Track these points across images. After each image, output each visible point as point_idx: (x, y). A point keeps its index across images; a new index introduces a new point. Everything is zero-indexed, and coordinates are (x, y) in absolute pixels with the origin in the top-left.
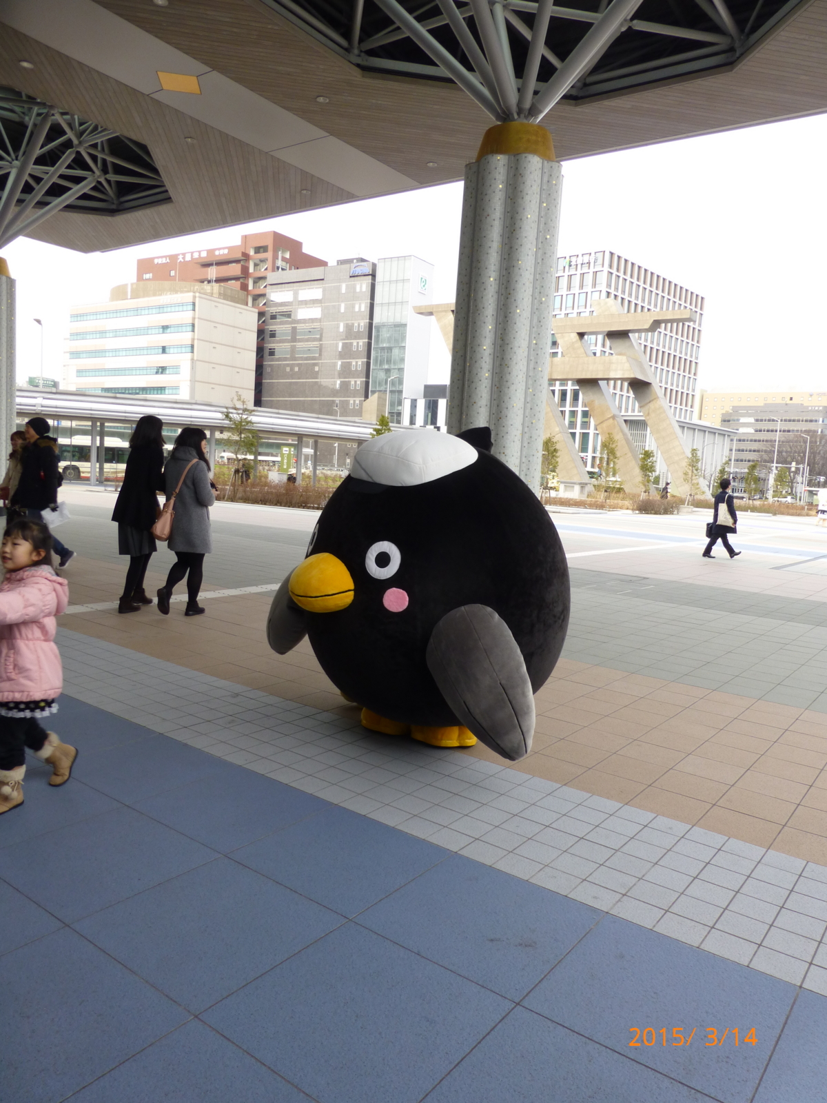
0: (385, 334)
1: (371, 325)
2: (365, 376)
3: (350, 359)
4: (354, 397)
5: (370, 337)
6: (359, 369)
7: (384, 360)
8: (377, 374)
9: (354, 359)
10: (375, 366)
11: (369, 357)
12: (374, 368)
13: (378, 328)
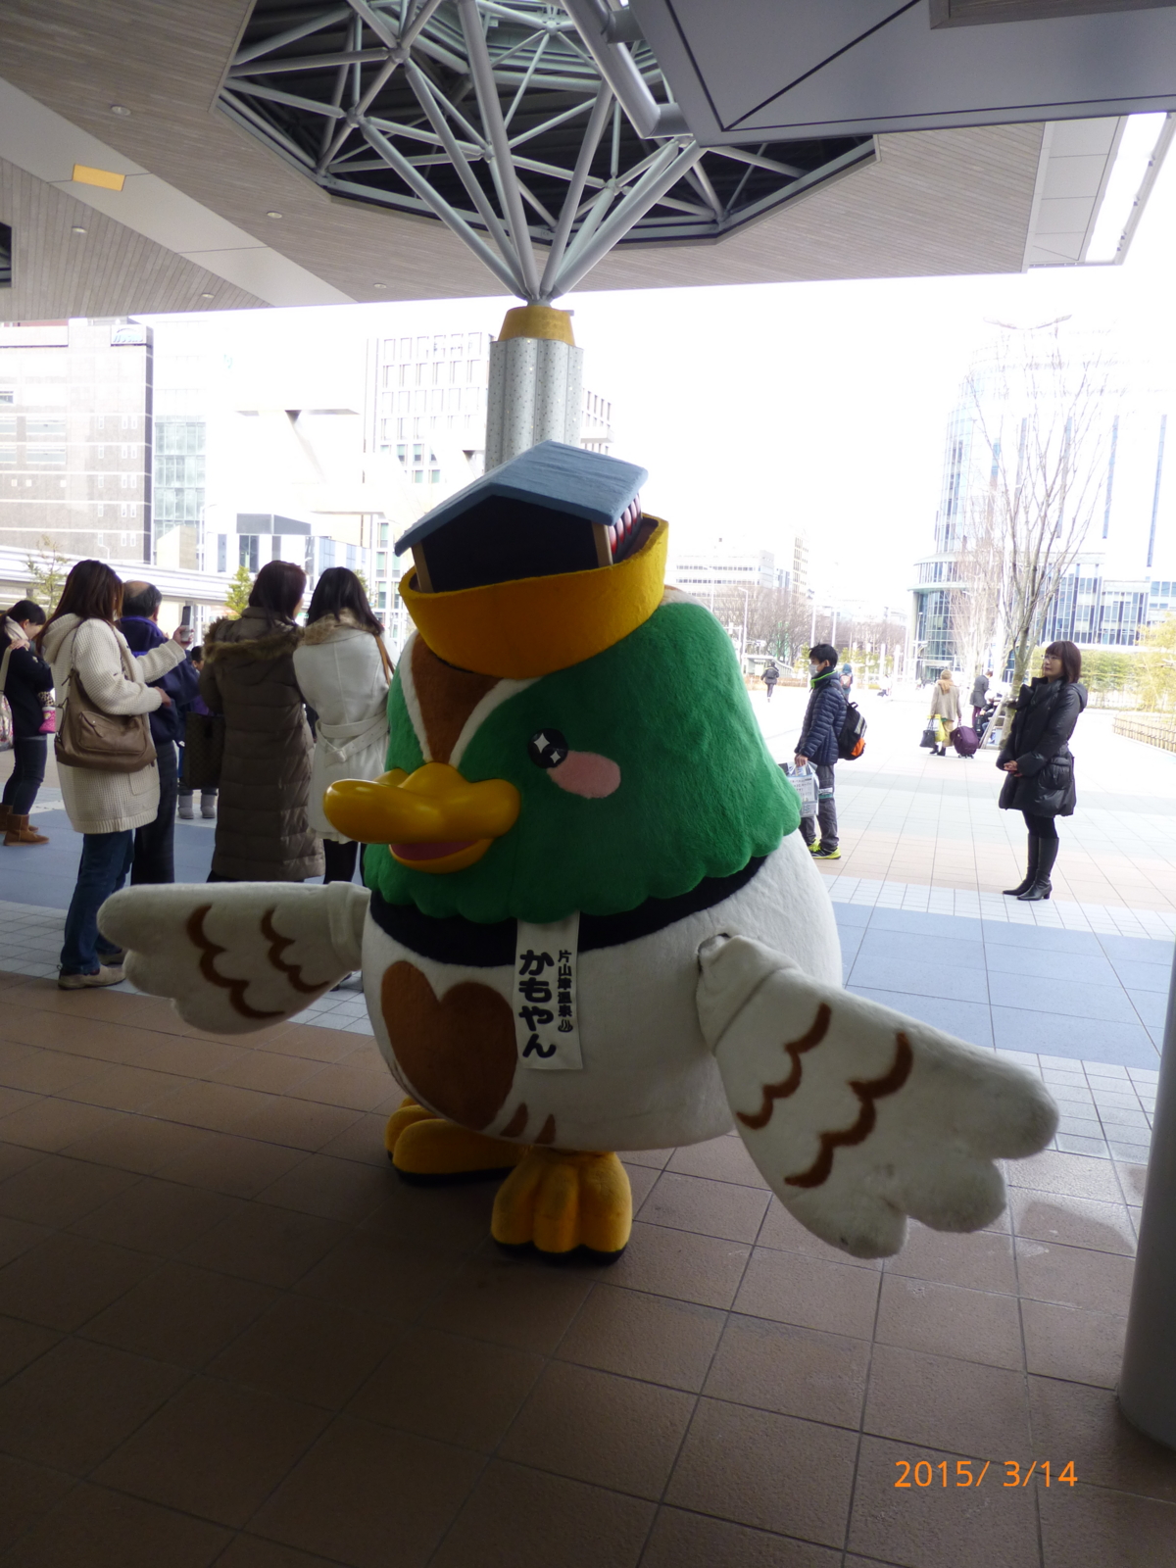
0: (172, 436)
1: (149, 421)
2: (143, 498)
3: (118, 470)
4: (128, 529)
5: (148, 439)
6: (134, 486)
7: (173, 476)
8: (162, 494)
9: (124, 471)
10: (160, 483)
11: (148, 468)
12: (158, 485)
13: (161, 427)
